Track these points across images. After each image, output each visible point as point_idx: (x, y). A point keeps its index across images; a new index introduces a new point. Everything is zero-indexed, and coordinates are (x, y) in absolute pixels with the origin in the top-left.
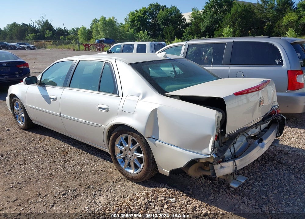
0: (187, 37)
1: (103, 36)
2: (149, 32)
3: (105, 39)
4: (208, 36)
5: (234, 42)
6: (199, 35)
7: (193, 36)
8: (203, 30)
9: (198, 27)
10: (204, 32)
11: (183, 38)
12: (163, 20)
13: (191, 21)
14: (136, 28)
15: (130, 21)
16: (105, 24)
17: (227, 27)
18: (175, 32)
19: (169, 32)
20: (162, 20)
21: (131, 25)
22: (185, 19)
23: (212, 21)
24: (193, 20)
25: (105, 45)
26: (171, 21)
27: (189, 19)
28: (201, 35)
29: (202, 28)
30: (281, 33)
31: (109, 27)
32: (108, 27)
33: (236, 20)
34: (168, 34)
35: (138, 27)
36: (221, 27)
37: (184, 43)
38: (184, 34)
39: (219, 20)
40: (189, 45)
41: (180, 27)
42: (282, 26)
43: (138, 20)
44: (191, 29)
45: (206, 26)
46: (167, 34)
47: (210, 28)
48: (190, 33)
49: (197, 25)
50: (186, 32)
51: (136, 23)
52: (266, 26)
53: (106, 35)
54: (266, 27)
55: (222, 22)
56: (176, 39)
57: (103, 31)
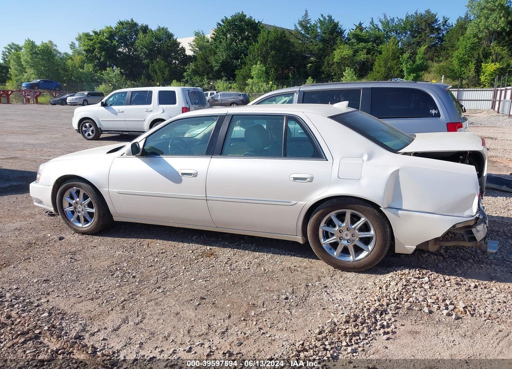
0: (191, 79)
1: (33, 76)
2: (122, 71)
3: (41, 81)
4: (224, 78)
5: (372, 89)
6: (211, 75)
7: (200, 78)
8: (216, 68)
9: (208, 63)
10: (219, 72)
11: (184, 80)
12: (147, 49)
13: (194, 52)
14: (97, 63)
15: (85, 50)
16: (36, 53)
17: (256, 64)
18: (169, 71)
19: (159, 70)
20: (145, 49)
21: (86, 56)
22: (183, 50)
23: (230, 53)
24: (197, 51)
25: (40, 93)
26: (159, 51)
27: (191, 50)
28: (213, 75)
29: (214, 64)
30: (333, 74)
31: (45, 60)
32: (42, 59)
33: (268, 53)
34: (159, 74)
35: (102, 60)
36: (245, 63)
37: (296, 89)
38: (185, 74)
39: (241, 53)
40: (304, 93)
41: (177, 62)
42: (333, 64)
43: (102, 49)
44: (196, 66)
45: (220, 61)
46: (156, 74)
47: (227, 64)
48: (195, 72)
49: (205, 59)
50: (189, 71)
51: (96, 52)
52: (311, 63)
53: (39, 74)
54: (310, 65)
55: (246, 55)
56: (174, 81)
57: (33, 66)
